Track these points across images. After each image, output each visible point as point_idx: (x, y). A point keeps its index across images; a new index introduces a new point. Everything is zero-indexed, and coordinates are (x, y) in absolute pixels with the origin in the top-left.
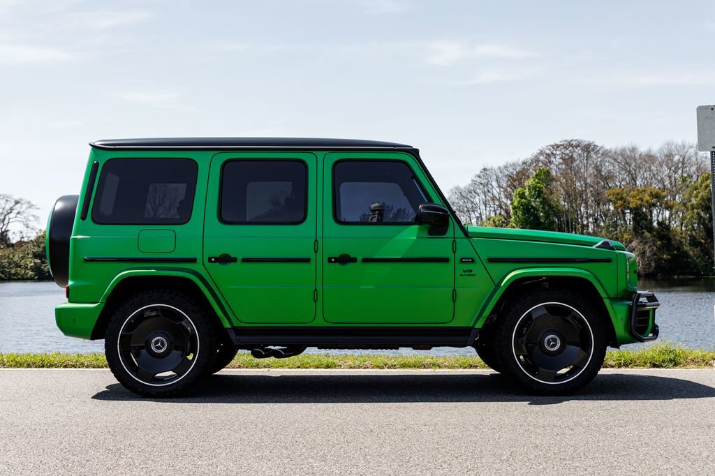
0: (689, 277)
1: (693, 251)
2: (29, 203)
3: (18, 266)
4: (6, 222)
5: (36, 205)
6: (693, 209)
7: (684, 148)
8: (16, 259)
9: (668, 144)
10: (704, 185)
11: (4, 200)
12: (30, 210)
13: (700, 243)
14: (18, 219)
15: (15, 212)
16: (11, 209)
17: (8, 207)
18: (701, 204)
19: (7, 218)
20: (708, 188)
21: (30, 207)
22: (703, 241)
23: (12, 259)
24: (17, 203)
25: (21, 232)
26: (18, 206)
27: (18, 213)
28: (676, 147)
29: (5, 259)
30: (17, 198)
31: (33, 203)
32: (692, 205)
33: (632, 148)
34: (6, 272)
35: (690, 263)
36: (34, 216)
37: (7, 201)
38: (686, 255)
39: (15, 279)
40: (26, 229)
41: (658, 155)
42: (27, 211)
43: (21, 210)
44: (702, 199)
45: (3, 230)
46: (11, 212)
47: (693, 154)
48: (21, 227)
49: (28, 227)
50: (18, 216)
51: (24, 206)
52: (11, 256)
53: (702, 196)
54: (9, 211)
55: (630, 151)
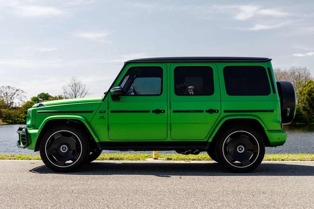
0: (303, 123)
1: (304, 113)
2: (22, 90)
3: (19, 117)
4: (12, 98)
5: (25, 91)
6: (304, 95)
7: (300, 69)
8: (17, 114)
9: (293, 68)
10: (309, 85)
11: (12, 89)
12: (23, 93)
13: (307, 110)
14: (17, 97)
15: (16, 94)
16: (15, 93)
17: (13, 92)
18: (307, 93)
19: (13, 97)
20: (311, 86)
21: (22, 92)
22: (309, 109)
23: (16, 114)
24: (17, 90)
25: (19, 103)
26: (18, 92)
27: (18, 95)
28: (297, 69)
29: (13, 114)
30: (17, 88)
31: (24, 90)
32: (304, 93)
33: (278, 69)
34: (14, 120)
35: (303, 118)
36: (24, 96)
37: (13, 90)
38: (302, 114)
39: (17, 123)
40: (21, 101)
41: (289, 72)
42: (21, 94)
43: (19, 94)
44: (308, 91)
45: (11, 102)
46: (14, 95)
47: (304, 72)
48: (19, 101)
49: (22, 101)
50: (17, 96)
51: (20, 92)
52: (15, 113)
53: (308, 90)
54: (14, 94)
55: (277, 71)
